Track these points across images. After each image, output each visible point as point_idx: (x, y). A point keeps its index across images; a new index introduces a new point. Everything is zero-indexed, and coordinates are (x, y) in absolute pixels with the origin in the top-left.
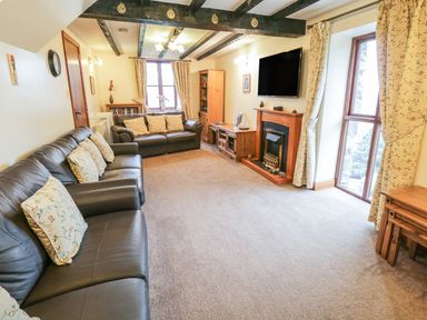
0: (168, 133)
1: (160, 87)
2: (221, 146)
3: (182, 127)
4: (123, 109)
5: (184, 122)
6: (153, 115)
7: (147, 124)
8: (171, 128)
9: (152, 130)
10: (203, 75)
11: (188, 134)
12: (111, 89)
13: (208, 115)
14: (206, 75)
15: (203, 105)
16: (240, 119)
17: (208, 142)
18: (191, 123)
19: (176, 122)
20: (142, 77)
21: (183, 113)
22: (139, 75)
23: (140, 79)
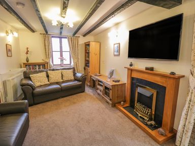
0: (63, 82)
1: (61, 52)
2: (99, 91)
3: (73, 78)
4: (35, 65)
5: (74, 74)
6: (53, 70)
7: (48, 76)
8: (65, 79)
9: (52, 81)
10: (87, 45)
11: (76, 83)
12: (27, 53)
13: (90, 69)
14: (89, 45)
15: (87, 63)
16: (112, 73)
17: (90, 86)
18: (79, 75)
19: (69, 75)
20: (48, 46)
21: (74, 68)
22: (47, 44)
23: (47, 47)
